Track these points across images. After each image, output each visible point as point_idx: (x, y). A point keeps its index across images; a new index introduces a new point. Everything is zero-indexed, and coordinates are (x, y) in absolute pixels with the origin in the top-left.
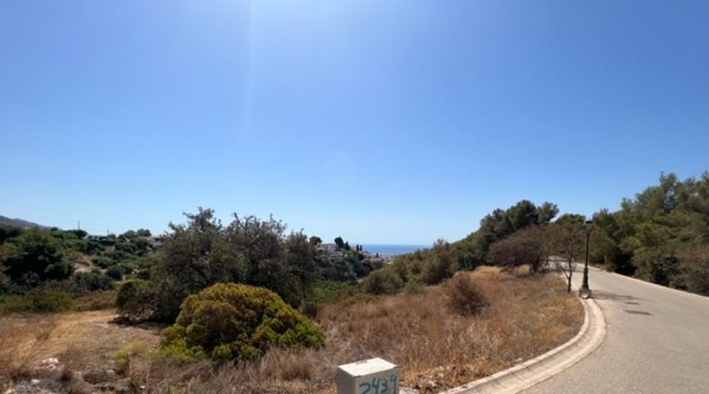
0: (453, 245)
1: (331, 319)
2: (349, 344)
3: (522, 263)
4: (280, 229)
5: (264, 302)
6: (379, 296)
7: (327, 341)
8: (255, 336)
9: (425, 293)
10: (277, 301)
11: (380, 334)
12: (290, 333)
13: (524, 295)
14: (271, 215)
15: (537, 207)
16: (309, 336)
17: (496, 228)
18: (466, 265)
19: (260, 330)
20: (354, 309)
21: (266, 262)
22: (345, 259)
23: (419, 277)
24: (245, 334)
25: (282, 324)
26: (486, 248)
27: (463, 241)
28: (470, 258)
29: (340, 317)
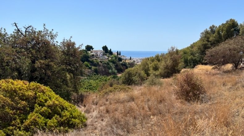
0: (181, 50)
1: (94, 104)
2: (104, 123)
3: (228, 63)
4: (52, 37)
5: (36, 94)
6: (130, 87)
7: (89, 122)
8: (27, 122)
9: (161, 84)
10: (47, 93)
11: (128, 115)
12: (56, 118)
13: (229, 85)
14: (44, 25)
15: (239, 24)
16: (73, 119)
17: (211, 39)
18: (189, 64)
19: (32, 117)
20: (111, 96)
21: (41, 62)
22: (109, 60)
23: (157, 73)
24: (18, 121)
25: (50, 111)
26: (203, 53)
27: (188, 48)
28: (192, 59)
29: (101, 102)
